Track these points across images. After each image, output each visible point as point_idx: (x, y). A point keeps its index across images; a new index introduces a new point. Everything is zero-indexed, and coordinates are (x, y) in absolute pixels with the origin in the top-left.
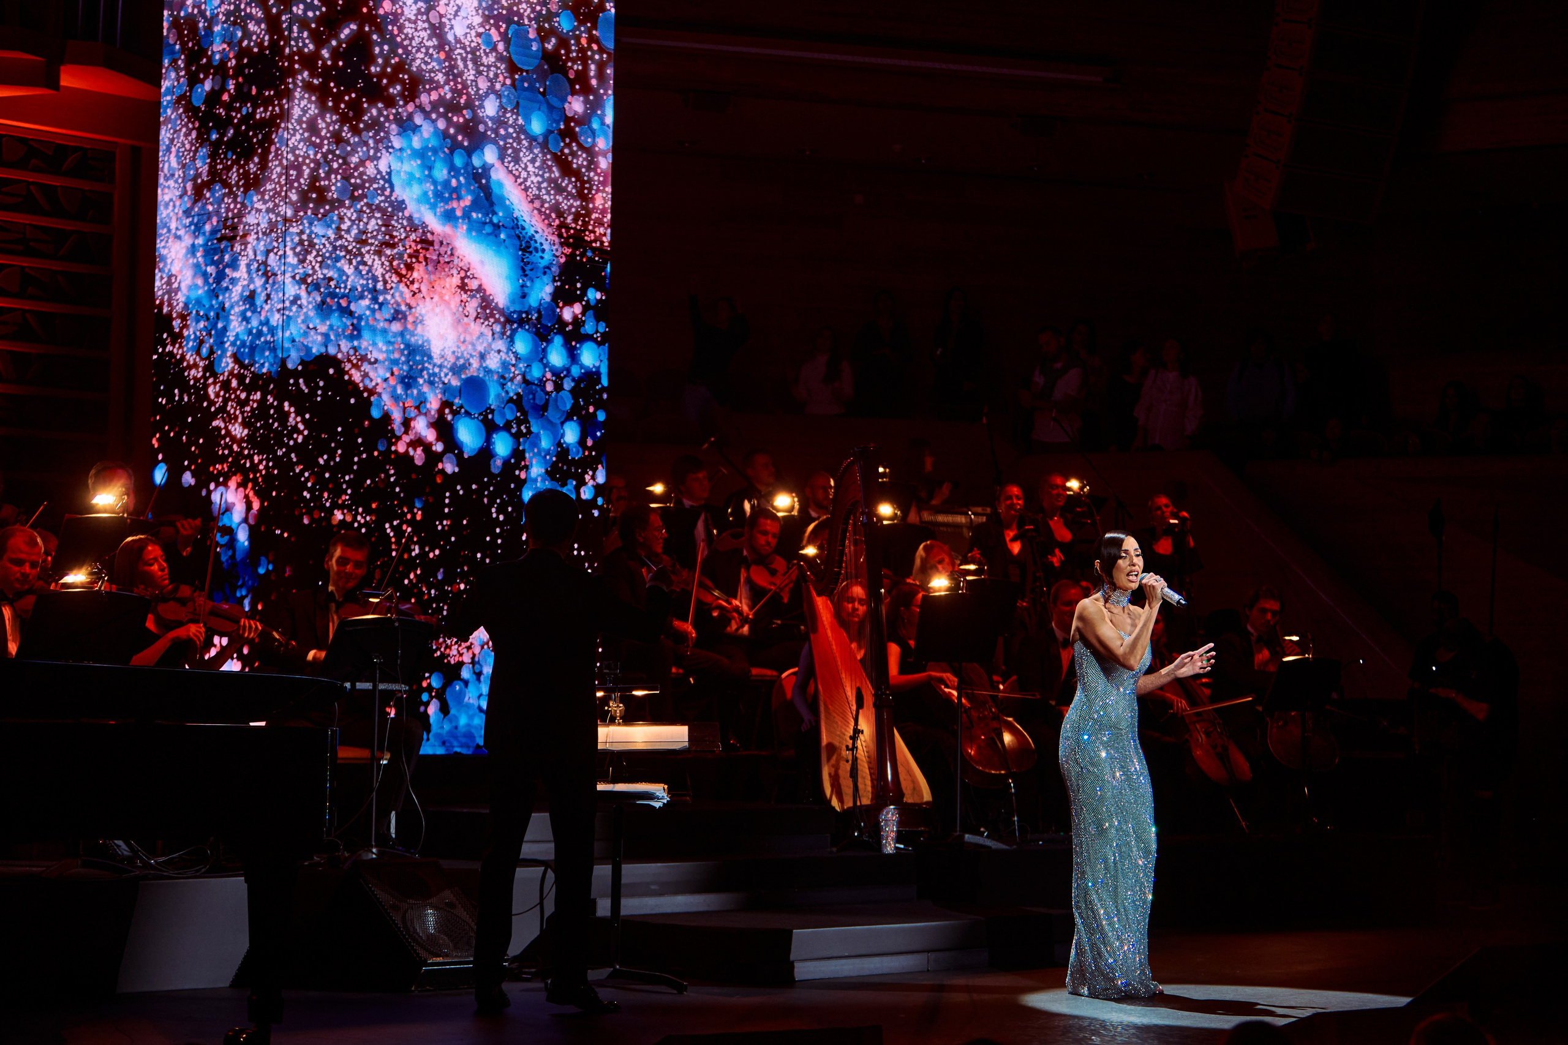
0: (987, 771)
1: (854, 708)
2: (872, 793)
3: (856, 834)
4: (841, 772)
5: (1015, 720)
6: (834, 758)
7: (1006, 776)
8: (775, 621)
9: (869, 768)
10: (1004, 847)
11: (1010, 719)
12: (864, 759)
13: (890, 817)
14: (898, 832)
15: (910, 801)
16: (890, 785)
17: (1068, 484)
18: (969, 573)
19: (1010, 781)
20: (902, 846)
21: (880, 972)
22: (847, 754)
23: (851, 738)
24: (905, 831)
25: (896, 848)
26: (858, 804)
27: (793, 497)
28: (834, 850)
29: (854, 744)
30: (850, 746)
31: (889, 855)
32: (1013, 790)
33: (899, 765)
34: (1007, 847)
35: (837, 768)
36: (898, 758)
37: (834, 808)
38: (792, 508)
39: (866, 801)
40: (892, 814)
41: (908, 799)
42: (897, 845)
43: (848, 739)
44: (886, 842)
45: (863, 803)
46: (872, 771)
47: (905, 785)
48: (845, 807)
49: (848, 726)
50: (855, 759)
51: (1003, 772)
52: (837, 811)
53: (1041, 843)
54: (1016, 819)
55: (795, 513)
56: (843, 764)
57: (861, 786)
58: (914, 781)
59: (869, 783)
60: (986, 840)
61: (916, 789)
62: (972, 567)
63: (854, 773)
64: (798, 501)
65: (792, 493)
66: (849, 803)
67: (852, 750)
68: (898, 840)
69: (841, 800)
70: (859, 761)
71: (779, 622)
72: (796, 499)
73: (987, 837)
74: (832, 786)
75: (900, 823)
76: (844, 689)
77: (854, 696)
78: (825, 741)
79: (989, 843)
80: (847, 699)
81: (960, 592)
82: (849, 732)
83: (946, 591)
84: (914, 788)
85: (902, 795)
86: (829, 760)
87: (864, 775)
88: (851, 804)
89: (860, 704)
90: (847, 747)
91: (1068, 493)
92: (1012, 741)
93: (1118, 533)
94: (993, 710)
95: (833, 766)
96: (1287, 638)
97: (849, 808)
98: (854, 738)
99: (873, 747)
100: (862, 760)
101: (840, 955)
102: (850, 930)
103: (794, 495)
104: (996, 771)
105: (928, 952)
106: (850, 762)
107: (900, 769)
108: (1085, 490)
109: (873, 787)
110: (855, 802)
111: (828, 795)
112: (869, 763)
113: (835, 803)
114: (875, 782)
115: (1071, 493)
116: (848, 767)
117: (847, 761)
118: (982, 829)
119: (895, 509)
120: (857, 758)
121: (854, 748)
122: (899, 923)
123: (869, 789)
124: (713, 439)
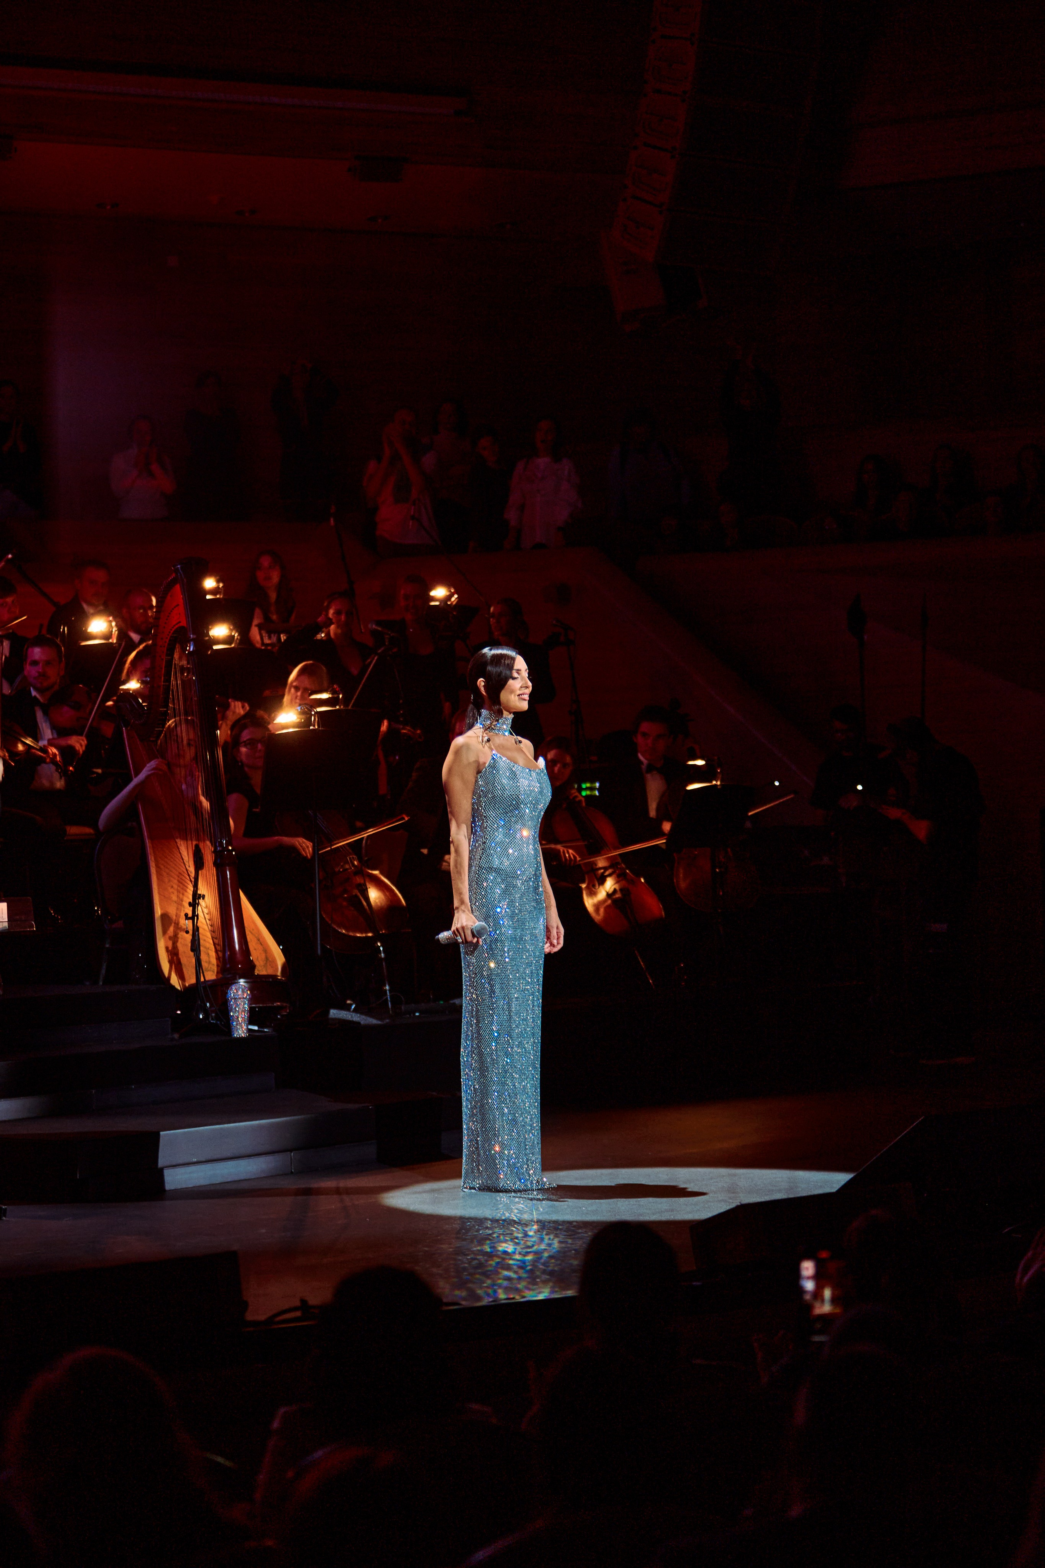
0: (351, 934)
1: (192, 870)
2: (218, 966)
3: (201, 1017)
4: (179, 945)
5: (381, 873)
6: (172, 929)
7: (373, 940)
8: (95, 770)
9: (213, 938)
10: (374, 1021)
11: (376, 872)
12: (206, 928)
13: (240, 991)
14: (251, 1010)
15: (264, 973)
16: (238, 956)
17: (433, 593)
18: (322, 702)
19: (379, 944)
20: (256, 1028)
21: (236, 1178)
22: (189, 924)
23: (190, 904)
24: (259, 1007)
25: (249, 1030)
26: (202, 979)
27: (111, 622)
28: (176, 1036)
29: (194, 911)
30: (190, 915)
31: (241, 1039)
32: (383, 955)
33: (247, 932)
34: (379, 1022)
35: (174, 939)
36: (246, 925)
37: (174, 987)
38: (108, 636)
39: (210, 975)
40: (243, 991)
41: (260, 970)
42: (250, 1027)
43: (187, 905)
44: (237, 1024)
45: (207, 979)
46: (216, 941)
47: (256, 955)
48: (187, 985)
49: (186, 891)
50: (196, 929)
51: (370, 935)
52: (177, 990)
53: (417, 1014)
54: (387, 988)
55: (114, 640)
56: (182, 934)
57: (203, 957)
58: (266, 950)
59: (213, 954)
60: (354, 1014)
61: (269, 959)
62: (325, 696)
63: (195, 946)
64: (116, 625)
65: (109, 616)
66: (191, 980)
67: (192, 918)
68: (251, 1021)
69: (181, 976)
70: (201, 930)
71: (100, 771)
72: (114, 624)
73: (355, 1011)
74: (171, 962)
75: (253, 1000)
76: (178, 848)
77: (191, 855)
78: (158, 912)
79: (356, 1018)
80: (183, 859)
81: (311, 728)
82: (188, 898)
83: (294, 727)
84: (267, 959)
85: (253, 966)
86: (165, 932)
87: (207, 945)
88: (193, 981)
89: (199, 864)
90: (186, 915)
91: (432, 603)
92: (379, 898)
93: (502, 649)
94: (356, 863)
95: (170, 938)
96: (691, 763)
97: (191, 986)
98: (194, 905)
99: (216, 914)
100: (204, 929)
101: (187, 1161)
102: (197, 1131)
103: (111, 618)
104: (362, 933)
105: (291, 1151)
106: (191, 932)
107: (249, 937)
108: (453, 599)
109: (218, 958)
110: (198, 978)
111: (166, 973)
112: (213, 932)
113: (175, 981)
114: (220, 954)
115: (437, 603)
116: (189, 937)
117: (187, 932)
118: (349, 1002)
119: (231, 630)
120: (198, 928)
121: (194, 917)
122: (256, 1120)
123: (214, 961)
124: (10, 556)
